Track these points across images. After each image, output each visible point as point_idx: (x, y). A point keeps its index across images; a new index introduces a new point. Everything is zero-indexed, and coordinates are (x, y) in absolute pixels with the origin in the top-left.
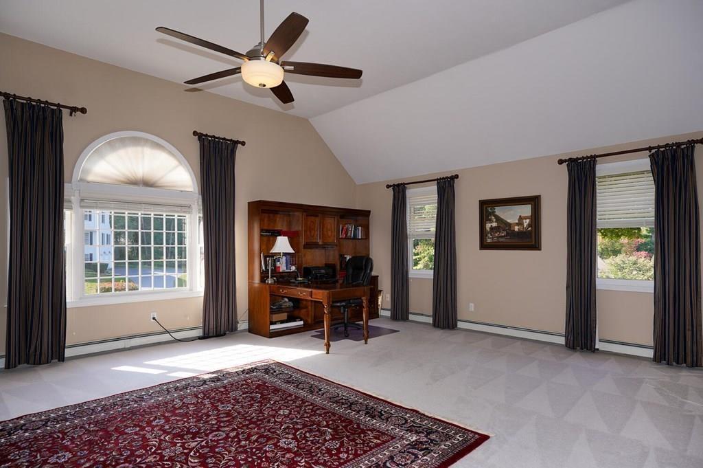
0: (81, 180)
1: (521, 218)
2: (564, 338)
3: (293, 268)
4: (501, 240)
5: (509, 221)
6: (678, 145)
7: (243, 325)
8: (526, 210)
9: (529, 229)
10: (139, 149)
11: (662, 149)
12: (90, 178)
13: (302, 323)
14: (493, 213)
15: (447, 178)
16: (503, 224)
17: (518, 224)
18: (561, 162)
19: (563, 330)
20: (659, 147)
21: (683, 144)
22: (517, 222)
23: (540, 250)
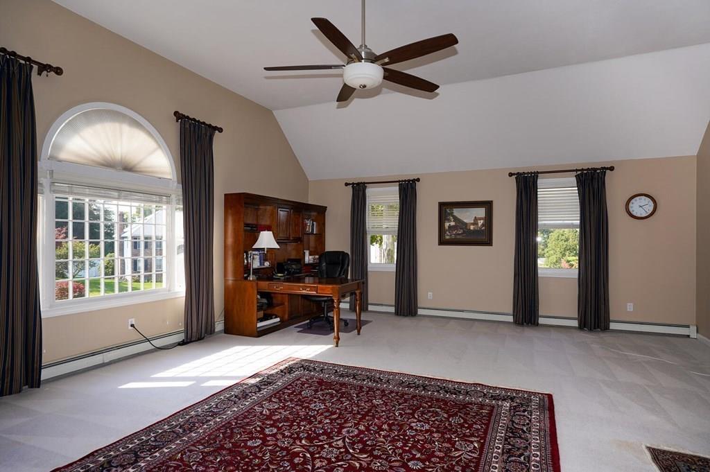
0: (52, 158)
1: (476, 219)
2: (512, 317)
3: (267, 264)
4: (458, 237)
5: (465, 221)
6: (595, 170)
7: (219, 326)
8: (481, 212)
9: (483, 228)
10: (117, 125)
11: (585, 172)
12: (63, 156)
13: (278, 319)
14: (452, 214)
15: (409, 181)
16: (460, 224)
17: (473, 224)
18: (511, 175)
19: (510, 310)
20: (583, 170)
21: (598, 169)
22: (472, 222)
23: (492, 245)
